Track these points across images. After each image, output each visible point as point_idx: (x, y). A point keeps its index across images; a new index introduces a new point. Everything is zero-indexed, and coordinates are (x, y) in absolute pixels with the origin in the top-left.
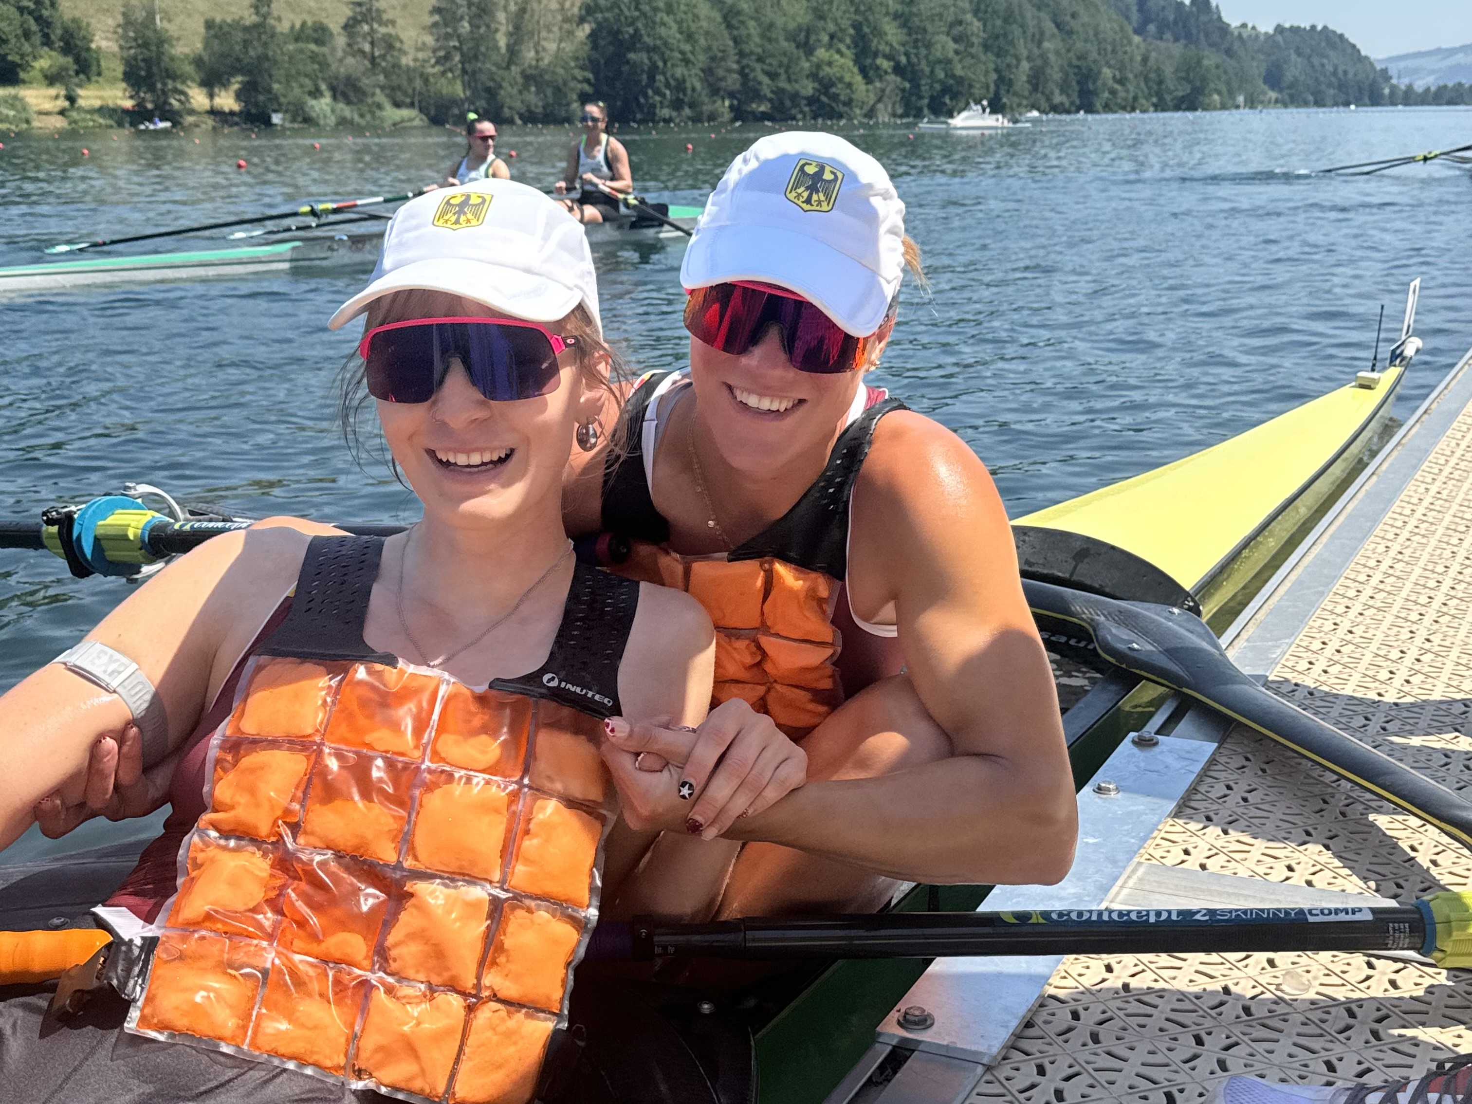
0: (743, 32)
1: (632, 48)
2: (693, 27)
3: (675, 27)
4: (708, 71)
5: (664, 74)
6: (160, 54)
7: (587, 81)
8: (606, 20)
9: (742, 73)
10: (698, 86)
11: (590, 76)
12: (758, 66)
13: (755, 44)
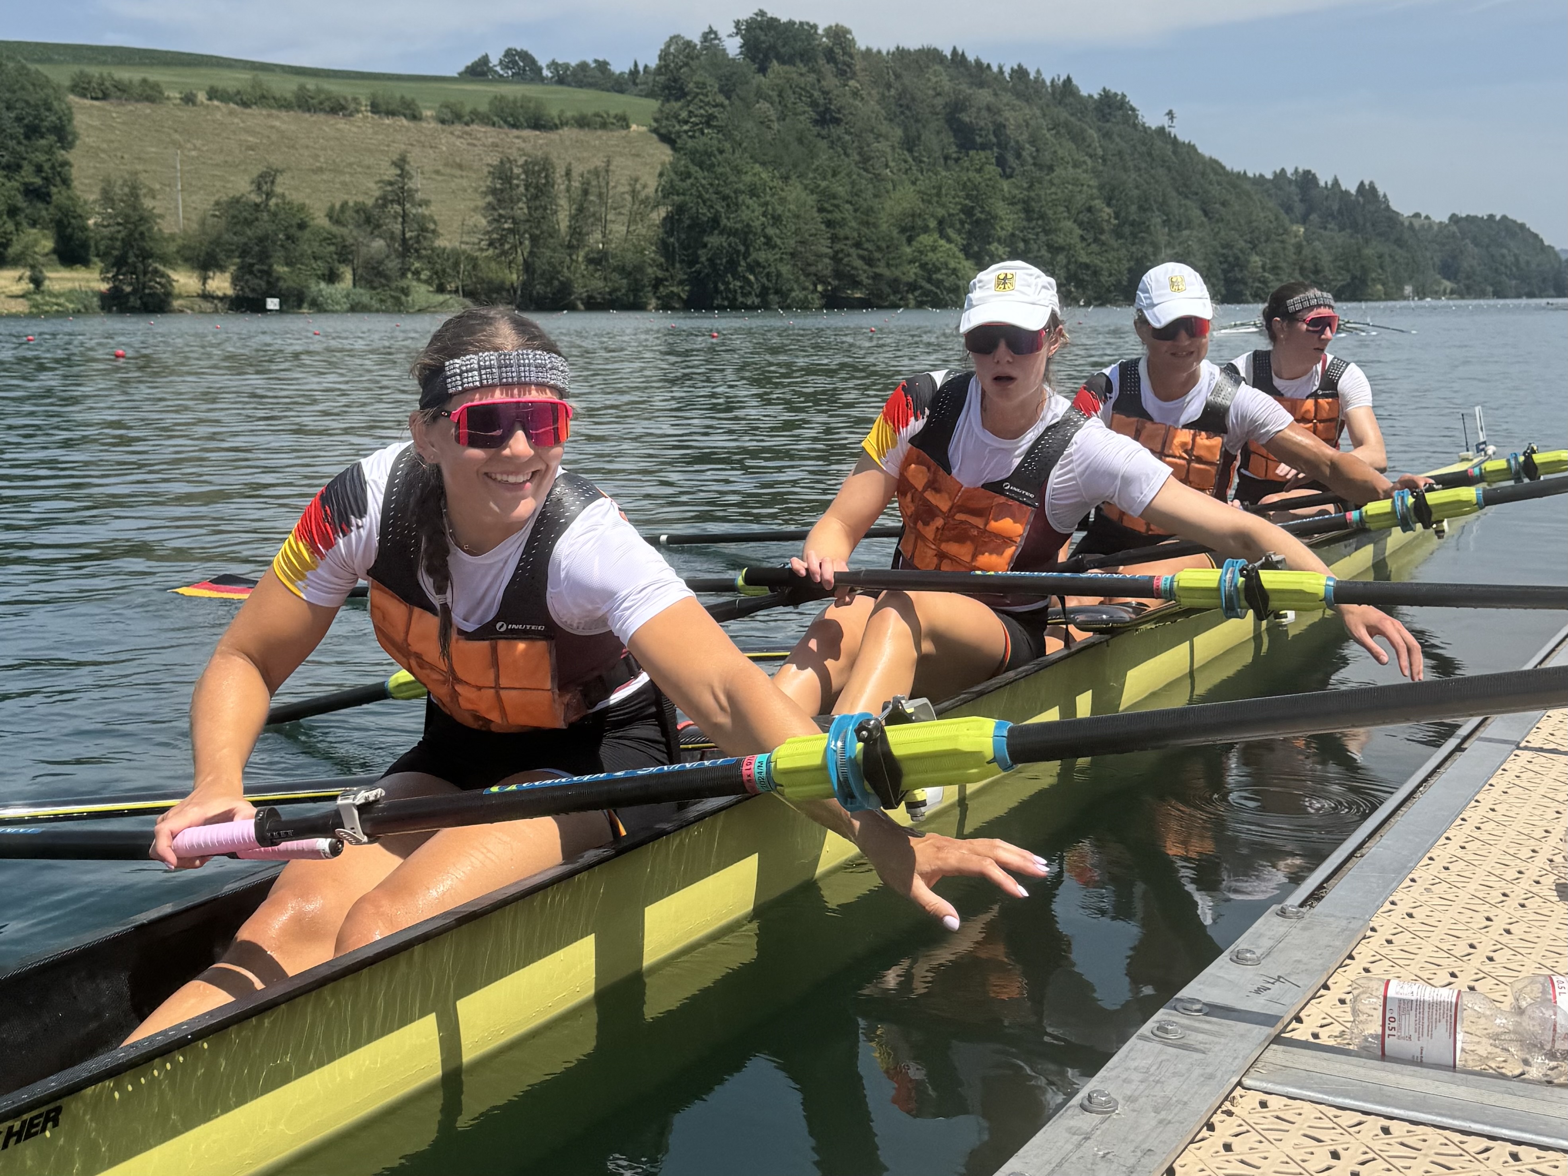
0: (837, 216)
1: (710, 231)
2: (780, 210)
3: (759, 210)
4: (797, 256)
5: (745, 257)
8: (683, 203)
9: (835, 258)
10: (784, 271)
11: (663, 260)
12: (853, 251)
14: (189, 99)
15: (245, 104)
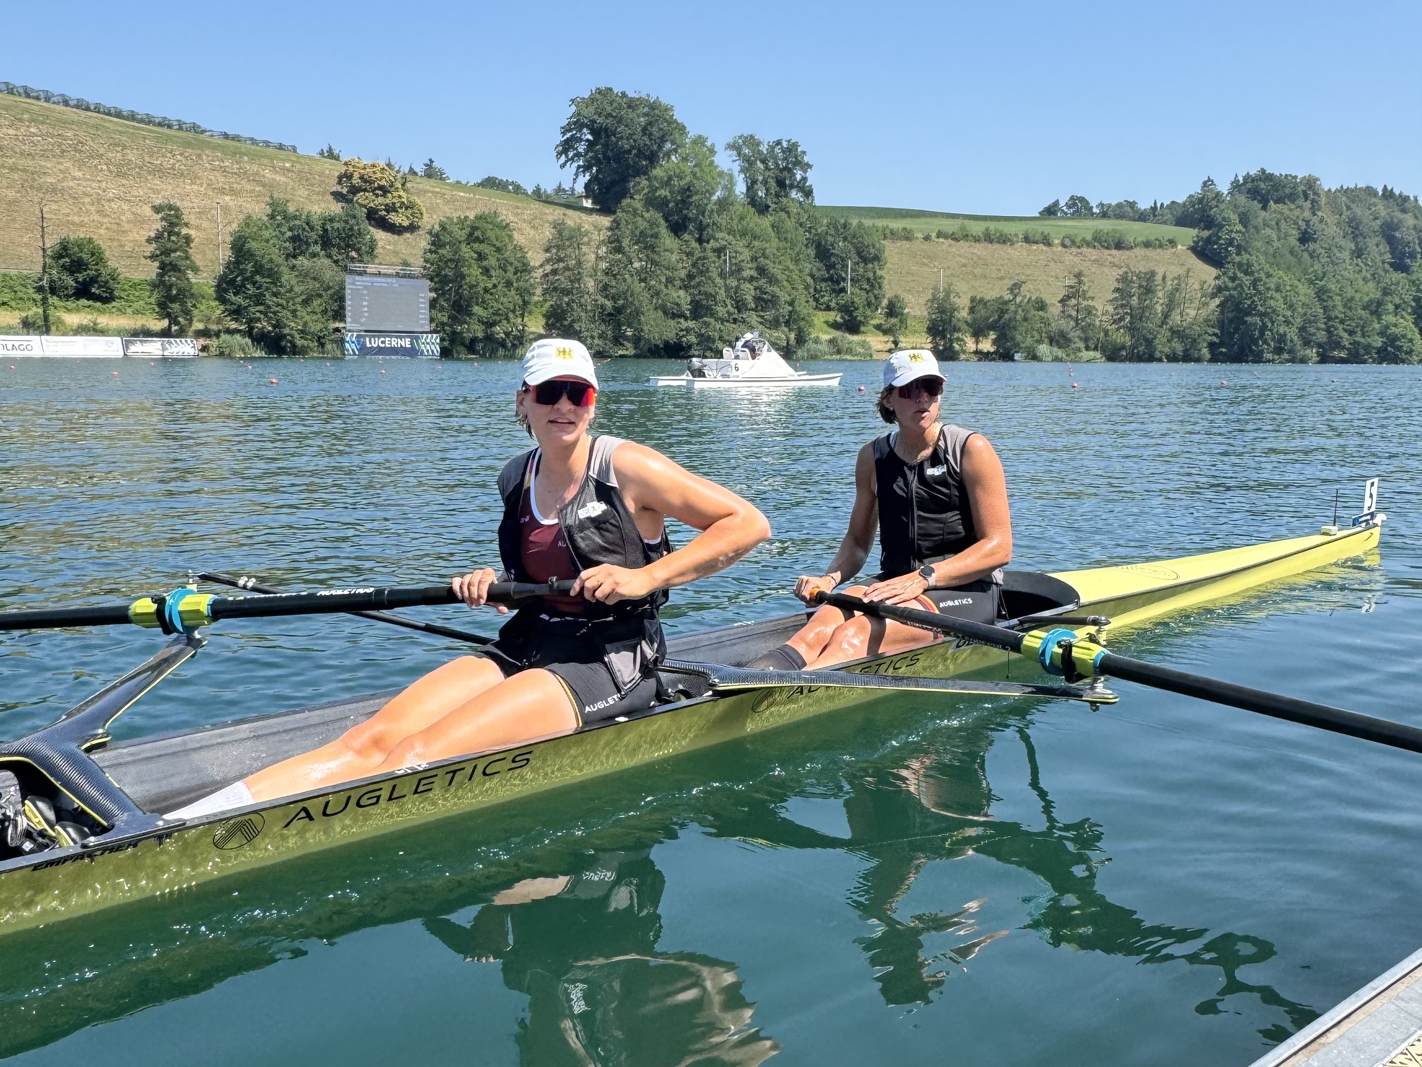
0: (1330, 303)
1: (1249, 314)
2: (1294, 300)
3: (1282, 300)
4: (1302, 329)
5: (1271, 330)
6: (951, 316)
7: (1215, 335)
8: (1232, 296)
9: (1328, 330)
10: (1296, 338)
11: (1217, 331)
12: (1341, 327)
13: (1339, 311)
14: (927, 238)
15: (957, 240)
